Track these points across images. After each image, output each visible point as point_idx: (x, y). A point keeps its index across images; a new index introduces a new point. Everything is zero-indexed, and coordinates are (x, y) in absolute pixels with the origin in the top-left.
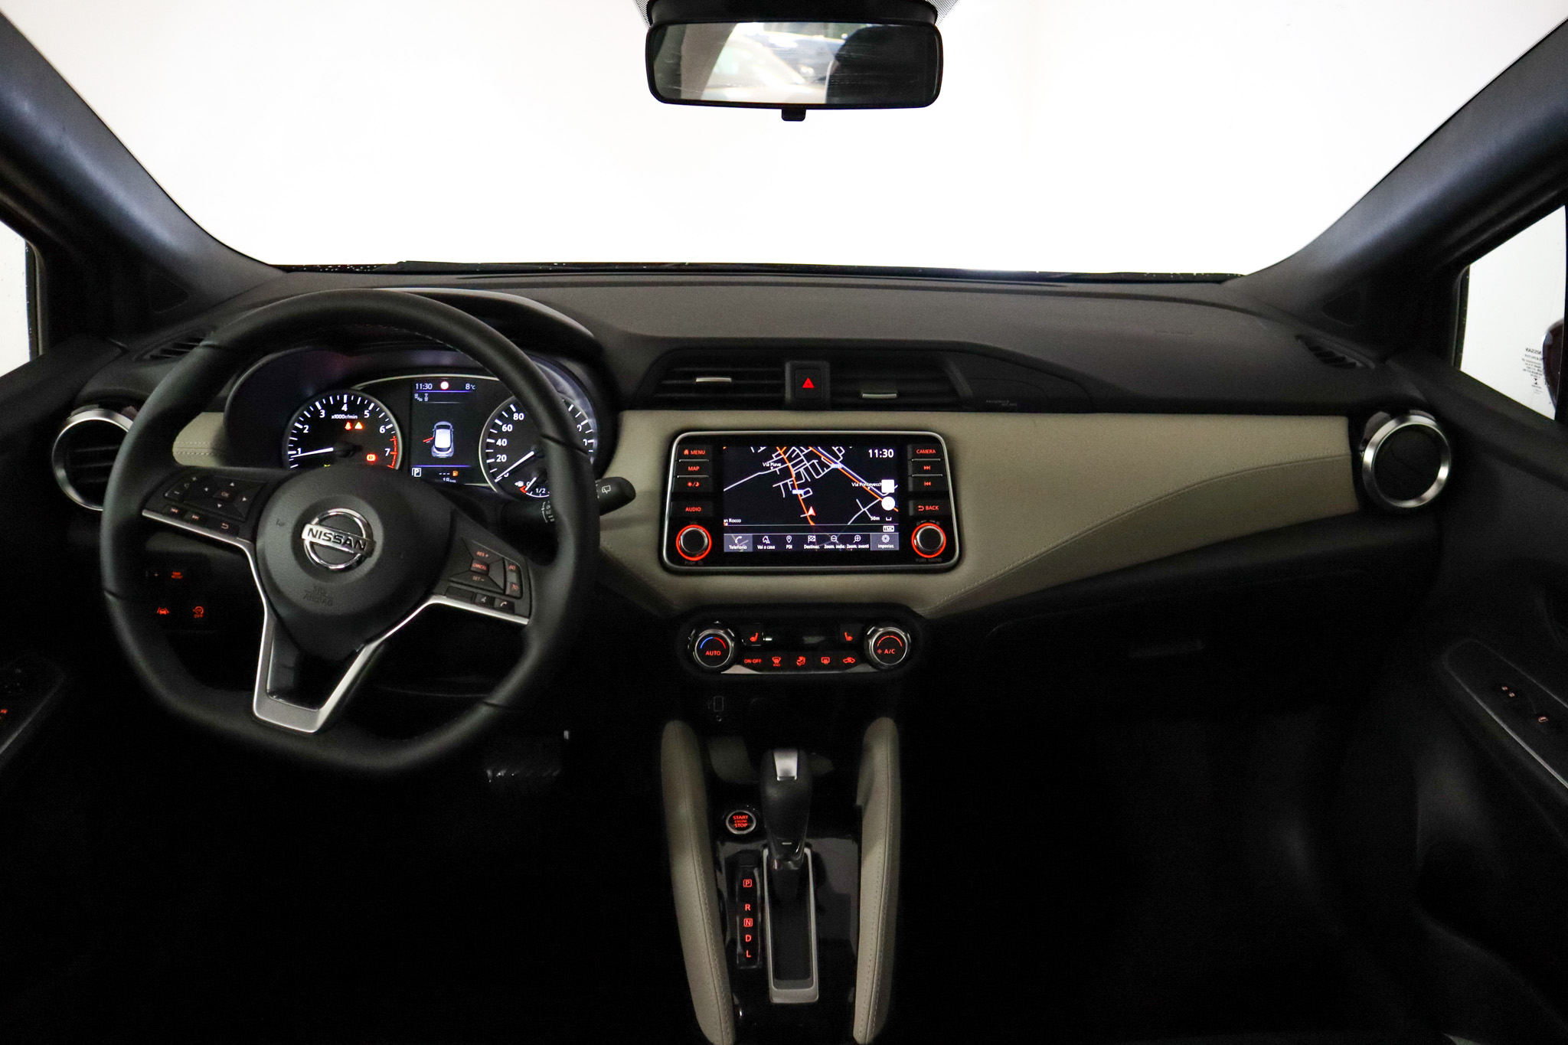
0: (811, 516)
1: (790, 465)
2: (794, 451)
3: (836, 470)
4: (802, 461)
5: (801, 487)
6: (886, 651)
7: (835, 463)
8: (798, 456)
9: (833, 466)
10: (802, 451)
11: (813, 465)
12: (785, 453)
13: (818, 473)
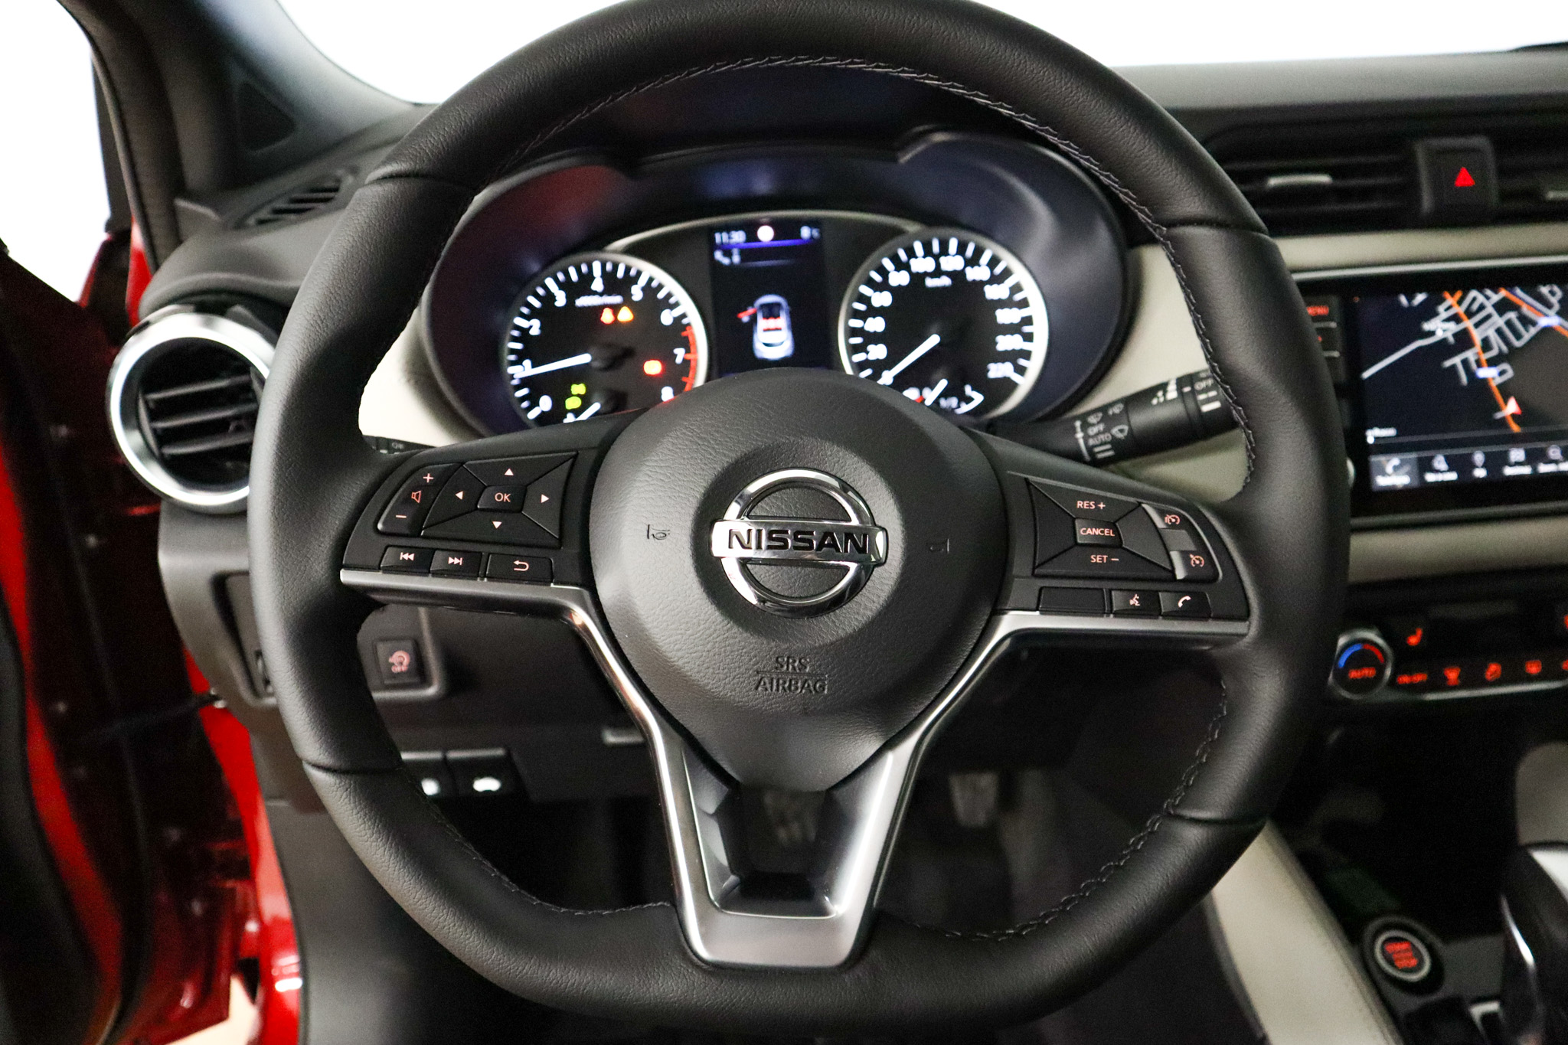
0: (1513, 416)
1: (1468, 324)
2: (1474, 299)
4: (1488, 317)
5: (1492, 362)
7: (1546, 315)
8: (1482, 307)
9: (1543, 322)
10: (1488, 298)
11: (1509, 323)
12: (1460, 303)
13: (1518, 336)
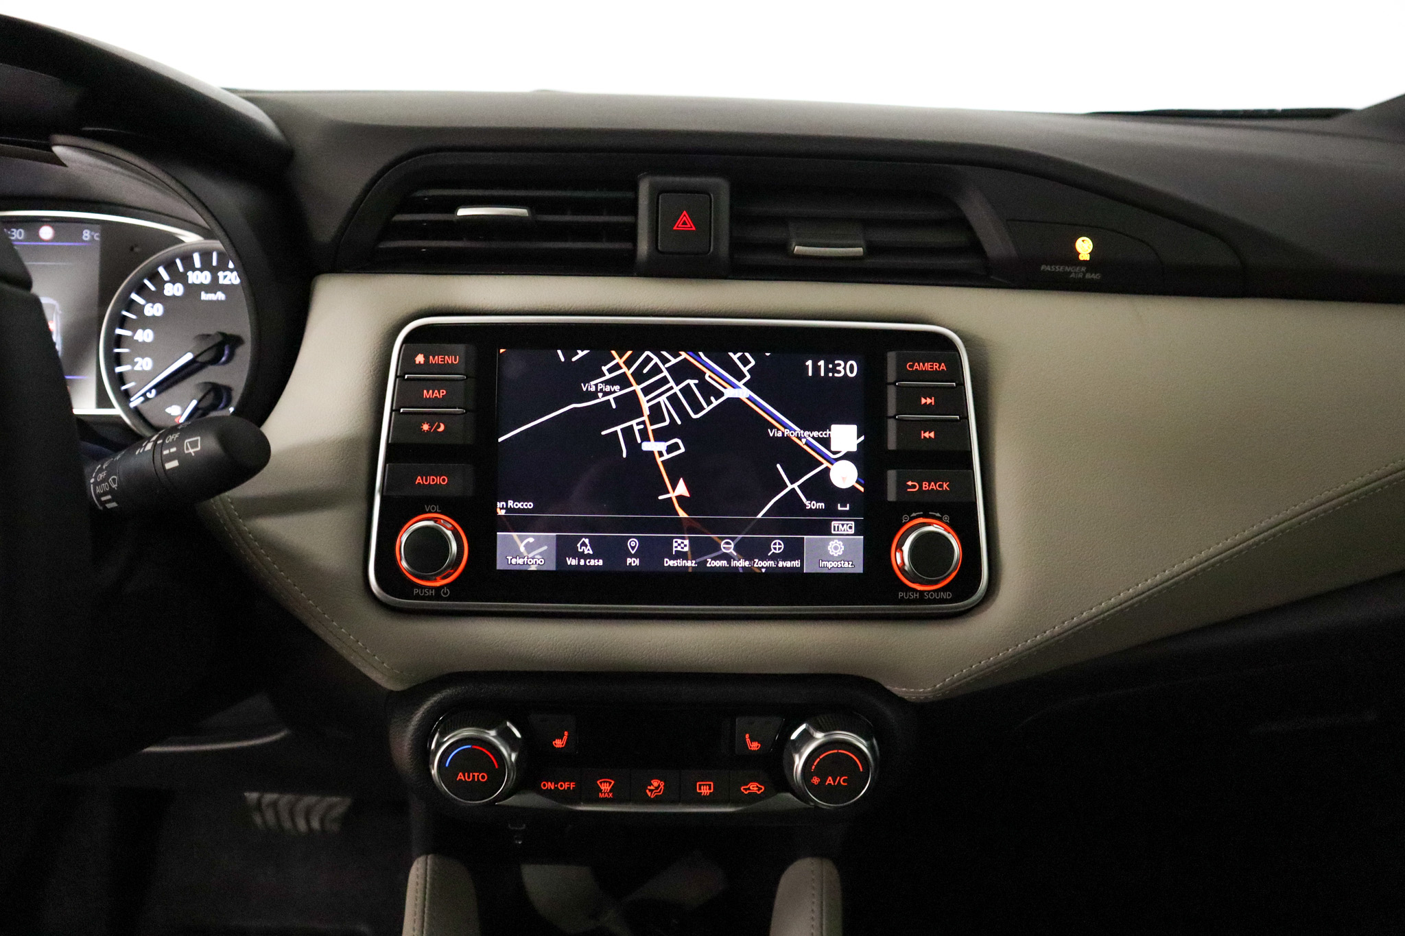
0: (679, 498)
1: (638, 388)
2: (648, 359)
3: (737, 401)
4: (664, 381)
5: (660, 436)
6: (830, 780)
7: (734, 386)
8: (656, 371)
9: (729, 393)
10: (664, 361)
11: (687, 391)
12: (629, 363)
13: (697, 408)
